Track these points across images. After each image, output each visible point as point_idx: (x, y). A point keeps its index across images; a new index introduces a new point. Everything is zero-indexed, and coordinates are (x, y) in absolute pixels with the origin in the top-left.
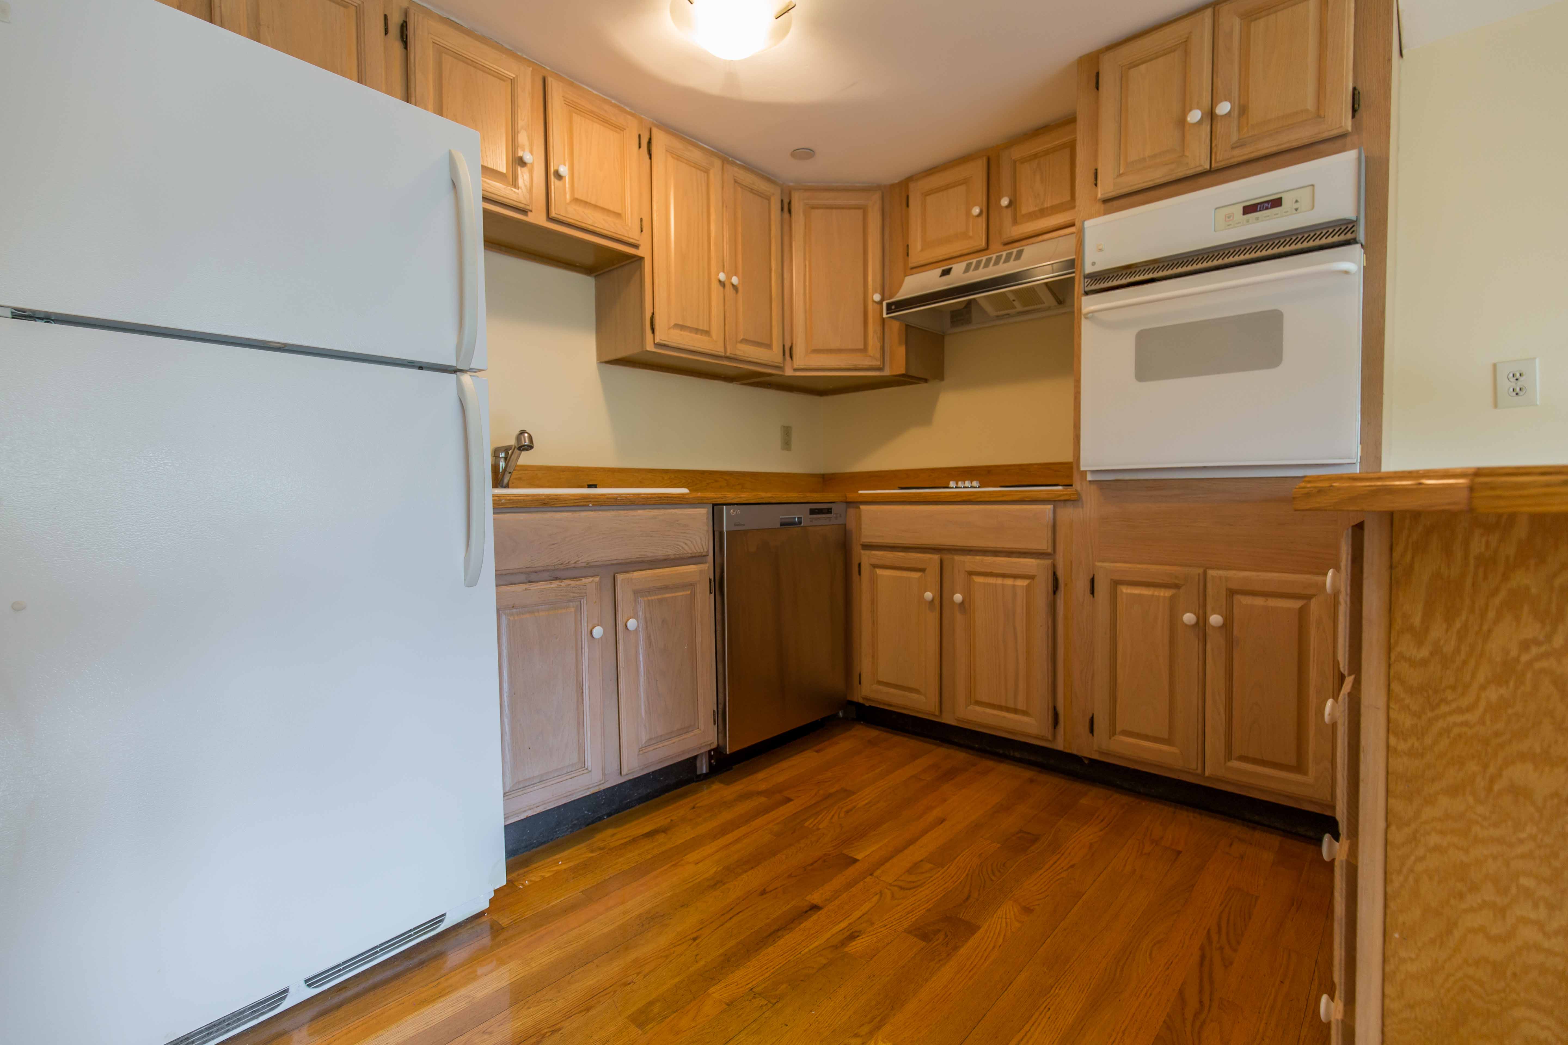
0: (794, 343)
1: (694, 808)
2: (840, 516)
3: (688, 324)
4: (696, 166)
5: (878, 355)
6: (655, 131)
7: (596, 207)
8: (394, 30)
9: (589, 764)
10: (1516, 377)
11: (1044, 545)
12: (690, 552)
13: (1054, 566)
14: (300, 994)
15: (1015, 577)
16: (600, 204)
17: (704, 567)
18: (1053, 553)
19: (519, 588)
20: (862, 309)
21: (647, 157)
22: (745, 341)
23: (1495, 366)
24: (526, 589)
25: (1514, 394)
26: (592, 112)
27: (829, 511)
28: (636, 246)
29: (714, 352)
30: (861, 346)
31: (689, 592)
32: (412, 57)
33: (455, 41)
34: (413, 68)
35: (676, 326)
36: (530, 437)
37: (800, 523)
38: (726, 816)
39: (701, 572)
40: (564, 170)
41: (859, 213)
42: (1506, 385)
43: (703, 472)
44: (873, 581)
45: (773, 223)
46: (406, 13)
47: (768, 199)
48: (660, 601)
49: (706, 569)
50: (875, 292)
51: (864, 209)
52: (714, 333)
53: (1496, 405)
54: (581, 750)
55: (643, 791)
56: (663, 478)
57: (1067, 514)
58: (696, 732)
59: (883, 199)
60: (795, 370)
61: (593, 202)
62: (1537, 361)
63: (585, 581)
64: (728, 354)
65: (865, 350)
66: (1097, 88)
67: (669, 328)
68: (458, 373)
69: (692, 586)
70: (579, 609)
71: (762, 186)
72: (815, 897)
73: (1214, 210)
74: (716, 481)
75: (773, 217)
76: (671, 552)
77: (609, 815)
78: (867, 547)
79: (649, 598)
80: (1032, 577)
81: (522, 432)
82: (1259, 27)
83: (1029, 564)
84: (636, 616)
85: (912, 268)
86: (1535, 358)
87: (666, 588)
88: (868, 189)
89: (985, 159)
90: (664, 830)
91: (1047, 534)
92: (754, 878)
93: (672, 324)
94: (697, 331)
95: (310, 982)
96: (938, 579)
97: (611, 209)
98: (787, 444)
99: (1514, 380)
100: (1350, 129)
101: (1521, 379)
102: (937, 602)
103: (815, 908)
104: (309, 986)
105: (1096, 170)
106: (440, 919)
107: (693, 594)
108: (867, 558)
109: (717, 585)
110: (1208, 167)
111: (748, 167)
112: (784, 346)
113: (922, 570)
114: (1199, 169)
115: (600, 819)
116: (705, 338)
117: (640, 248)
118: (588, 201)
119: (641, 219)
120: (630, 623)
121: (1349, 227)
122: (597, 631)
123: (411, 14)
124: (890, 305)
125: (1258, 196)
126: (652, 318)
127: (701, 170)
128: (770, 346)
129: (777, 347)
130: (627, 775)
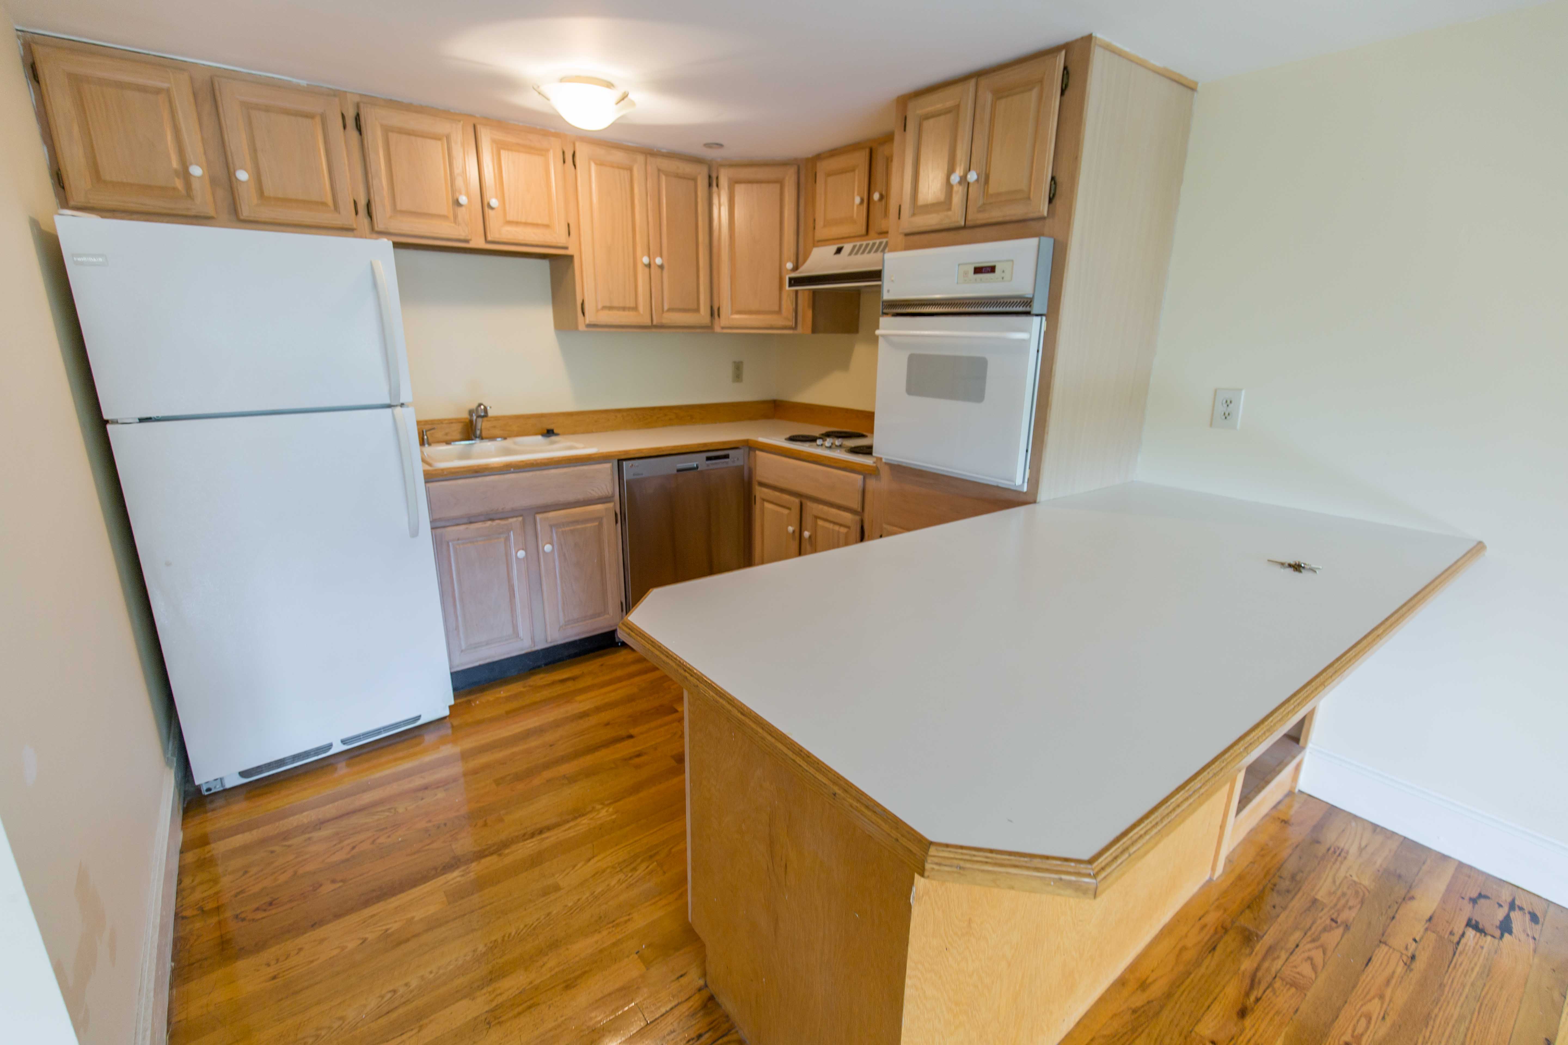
0: (721, 304)
1: (602, 665)
2: (738, 459)
3: (615, 304)
4: (620, 167)
5: (791, 315)
6: (578, 144)
7: (526, 224)
8: (350, 122)
9: (521, 634)
10: (1228, 403)
11: (856, 505)
12: (597, 495)
13: (862, 521)
14: (338, 748)
15: (841, 525)
16: (530, 221)
17: (611, 505)
18: (861, 511)
19: (462, 527)
20: (778, 276)
21: (573, 167)
22: (670, 310)
23: (1216, 391)
24: (467, 528)
25: (1224, 417)
26: (518, 144)
27: (726, 457)
28: (566, 248)
29: (642, 324)
30: (776, 308)
31: (597, 524)
32: (365, 142)
33: (397, 119)
34: (367, 151)
35: (604, 308)
36: (485, 408)
37: (697, 467)
38: (619, 673)
39: (606, 509)
40: (494, 202)
41: (778, 186)
42: (1221, 409)
43: (653, 409)
44: (763, 510)
45: (699, 200)
46: (358, 106)
47: (695, 180)
48: (572, 531)
49: (613, 506)
50: (789, 260)
51: (780, 182)
52: (641, 308)
53: (1211, 425)
54: (515, 627)
55: (572, 651)
56: (616, 417)
57: (872, 484)
58: (607, 616)
59: (798, 173)
60: (723, 328)
61: (523, 220)
62: (1243, 392)
63: (511, 520)
64: (655, 322)
65: (779, 312)
66: (905, 130)
67: (597, 311)
68: (393, 408)
69: (600, 519)
70: (507, 539)
71: (687, 168)
72: (633, 731)
73: (957, 266)
74: (666, 415)
75: (699, 194)
76: (580, 497)
77: (546, 665)
78: (761, 484)
79: (563, 529)
80: (848, 527)
81: (480, 405)
82: (1002, 104)
83: (847, 517)
84: (551, 543)
85: (819, 241)
86: (1241, 390)
87: (577, 522)
88: (784, 164)
89: (868, 151)
90: (574, 679)
91: (858, 497)
92: (606, 716)
93: (600, 307)
94: (624, 309)
95: (344, 742)
96: (798, 517)
97: (540, 222)
98: (738, 376)
99: (1225, 405)
100: (1045, 214)
101: (1231, 406)
102: (797, 534)
103: (631, 737)
104: (344, 744)
105: (900, 206)
106: (418, 718)
107: (600, 525)
108: (760, 492)
109: (620, 517)
110: (963, 223)
111: (672, 155)
112: (712, 308)
113: (789, 509)
114: (957, 225)
115: (539, 667)
116: (632, 314)
117: (570, 248)
118: (519, 220)
119: (569, 225)
120: (548, 548)
121: (1028, 302)
122: (521, 554)
123: (362, 105)
124: (790, 279)
125: (984, 260)
126: (583, 304)
127: (624, 168)
128: (697, 310)
129: (704, 310)
130: (551, 642)
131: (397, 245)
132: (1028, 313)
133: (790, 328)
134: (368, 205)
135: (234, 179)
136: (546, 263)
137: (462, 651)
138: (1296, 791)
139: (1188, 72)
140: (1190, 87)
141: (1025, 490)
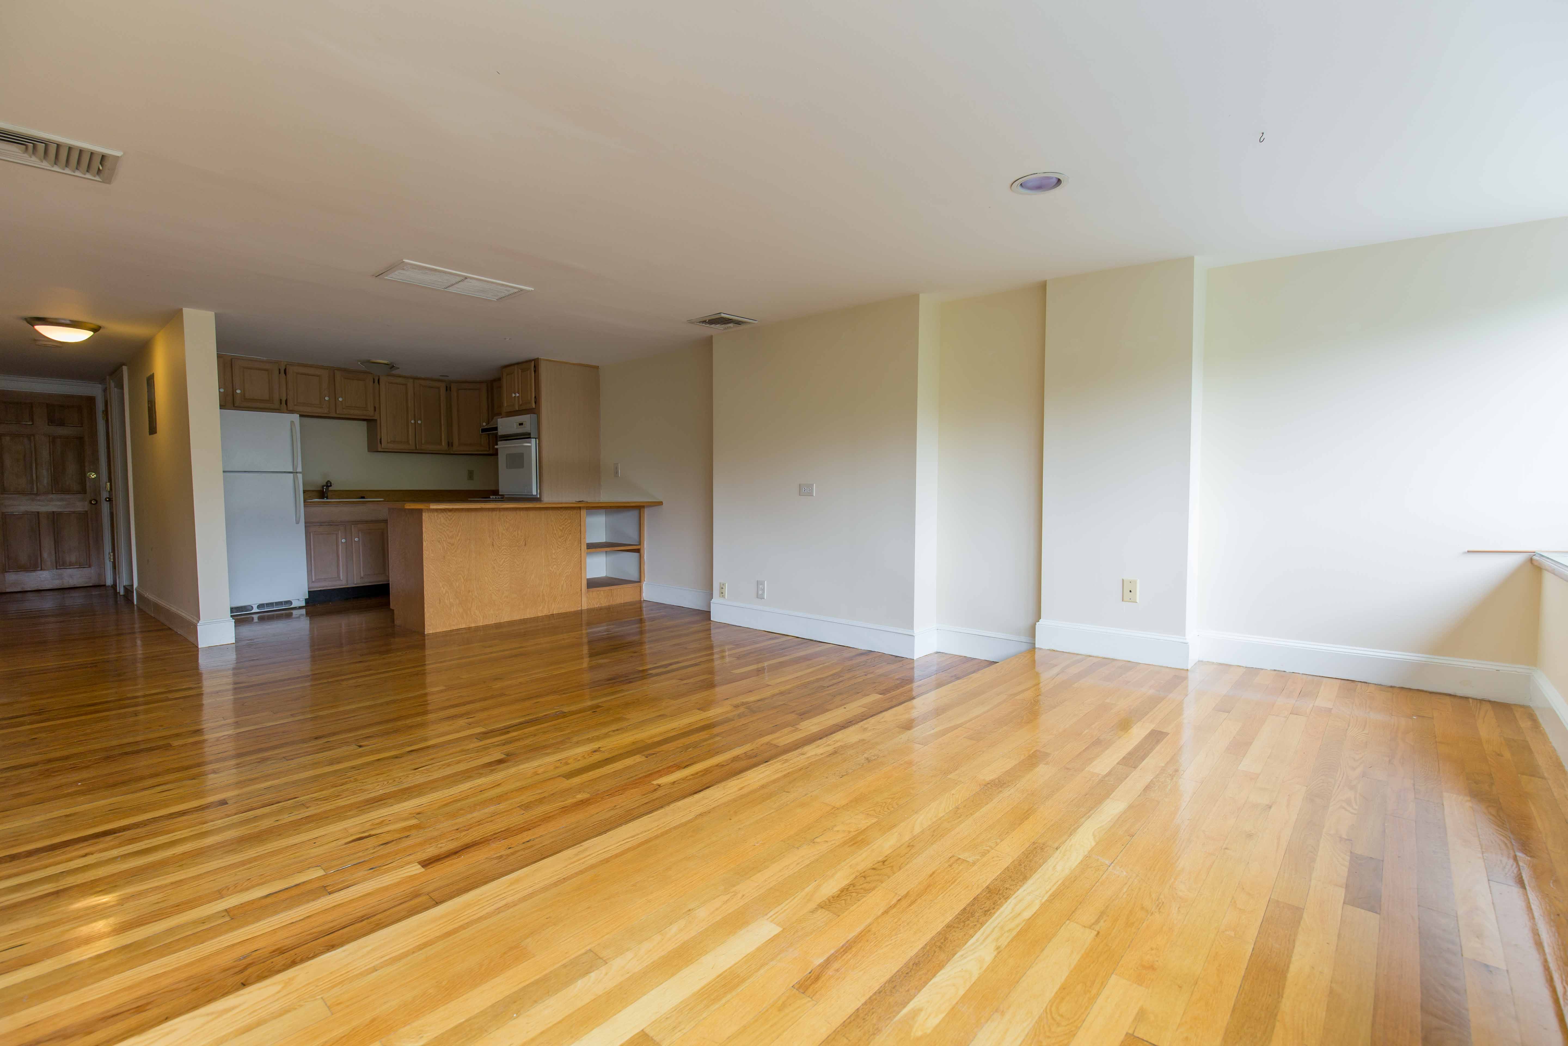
0: (453, 441)
3: (397, 440)
4: (401, 384)
5: (487, 445)
6: (380, 376)
8: (282, 371)
9: (341, 578)
14: (256, 609)
16: (357, 406)
19: (317, 527)
21: (378, 385)
22: (426, 443)
24: (320, 528)
26: (353, 377)
28: (373, 416)
29: (410, 449)
31: (381, 531)
32: (287, 378)
33: (302, 370)
34: (288, 381)
35: (391, 442)
36: (331, 483)
40: (342, 399)
45: (441, 396)
46: (285, 366)
47: (439, 388)
48: (369, 533)
51: (480, 390)
52: (410, 443)
54: (338, 573)
56: (399, 493)
59: (487, 386)
60: (454, 451)
61: (354, 406)
63: (340, 526)
64: (417, 448)
65: (481, 444)
66: (503, 378)
67: (388, 443)
68: (293, 473)
69: (383, 529)
70: (337, 535)
71: (435, 384)
73: (514, 424)
75: (441, 394)
76: (374, 519)
77: (353, 598)
79: (365, 532)
81: (328, 482)
82: (523, 373)
84: (359, 538)
85: (496, 414)
87: (371, 529)
88: (481, 382)
93: (389, 441)
94: (402, 442)
97: (361, 406)
98: (471, 477)
100: (534, 407)
104: (258, 608)
105: (504, 404)
106: (291, 603)
110: (517, 408)
111: (427, 379)
112: (448, 443)
115: (349, 598)
116: (406, 444)
117: (375, 416)
118: (352, 406)
119: (375, 407)
120: (356, 539)
121: (529, 434)
122: (343, 541)
123: (287, 366)
124: (482, 429)
125: (521, 421)
126: (381, 439)
127: (403, 385)
128: (440, 443)
129: (444, 443)
130: (356, 584)
131: (301, 416)
132: (530, 438)
133: (488, 451)
134: (286, 401)
135: (235, 393)
136: (365, 423)
137: (313, 582)
138: (642, 600)
139: (594, 363)
140: (597, 368)
141: (538, 497)
